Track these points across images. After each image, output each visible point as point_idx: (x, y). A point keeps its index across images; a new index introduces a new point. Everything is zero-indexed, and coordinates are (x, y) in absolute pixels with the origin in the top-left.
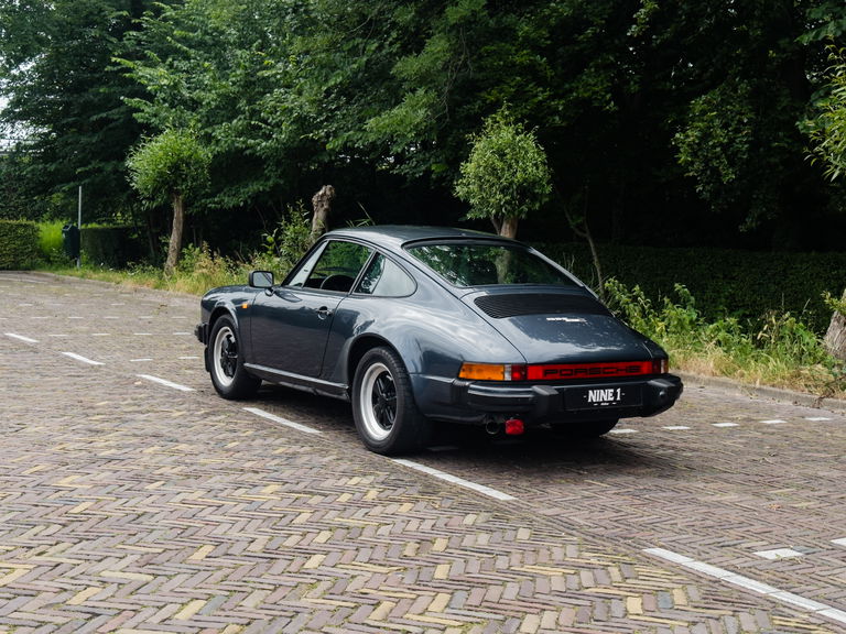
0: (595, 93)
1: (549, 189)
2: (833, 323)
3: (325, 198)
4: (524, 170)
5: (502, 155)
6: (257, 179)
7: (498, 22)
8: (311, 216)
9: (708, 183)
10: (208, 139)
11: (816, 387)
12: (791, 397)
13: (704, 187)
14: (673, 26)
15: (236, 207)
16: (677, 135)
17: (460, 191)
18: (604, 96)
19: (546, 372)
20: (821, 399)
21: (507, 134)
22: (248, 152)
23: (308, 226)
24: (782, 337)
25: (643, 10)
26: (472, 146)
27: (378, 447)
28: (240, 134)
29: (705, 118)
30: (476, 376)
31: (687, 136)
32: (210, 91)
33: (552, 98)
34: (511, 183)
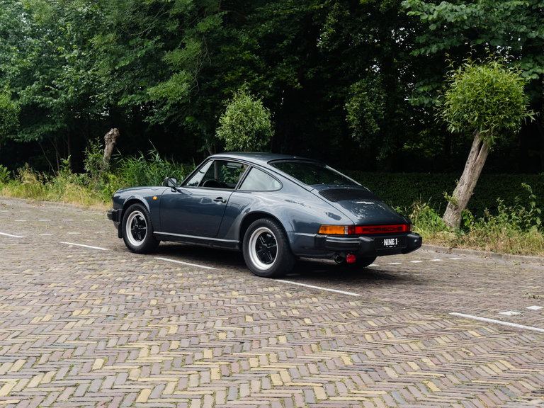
0: (288, 77)
1: (272, 133)
2: (448, 209)
3: (113, 136)
4: (260, 123)
5: (246, 113)
6: (44, 123)
7: (229, 33)
8: (104, 147)
9: (358, 132)
10: (15, 96)
11: (445, 243)
12: (434, 249)
13: (357, 135)
14: (338, 42)
15: (33, 142)
16: (346, 105)
17: (219, 133)
18: (294, 80)
19: (364, 230)
20: (451, 249)
21: (248, 100)
22: (41, 105)
23: (102, 153)
24: (421, 217)
25: (325, 33)
26: (226, 107)
27: (264, 274)
28: (35, 93)
29: (361, 95)
30: (328, 232)
31: (352, 105)
32: (13, 65)
33: (265, 80)
34: (252, 130)
